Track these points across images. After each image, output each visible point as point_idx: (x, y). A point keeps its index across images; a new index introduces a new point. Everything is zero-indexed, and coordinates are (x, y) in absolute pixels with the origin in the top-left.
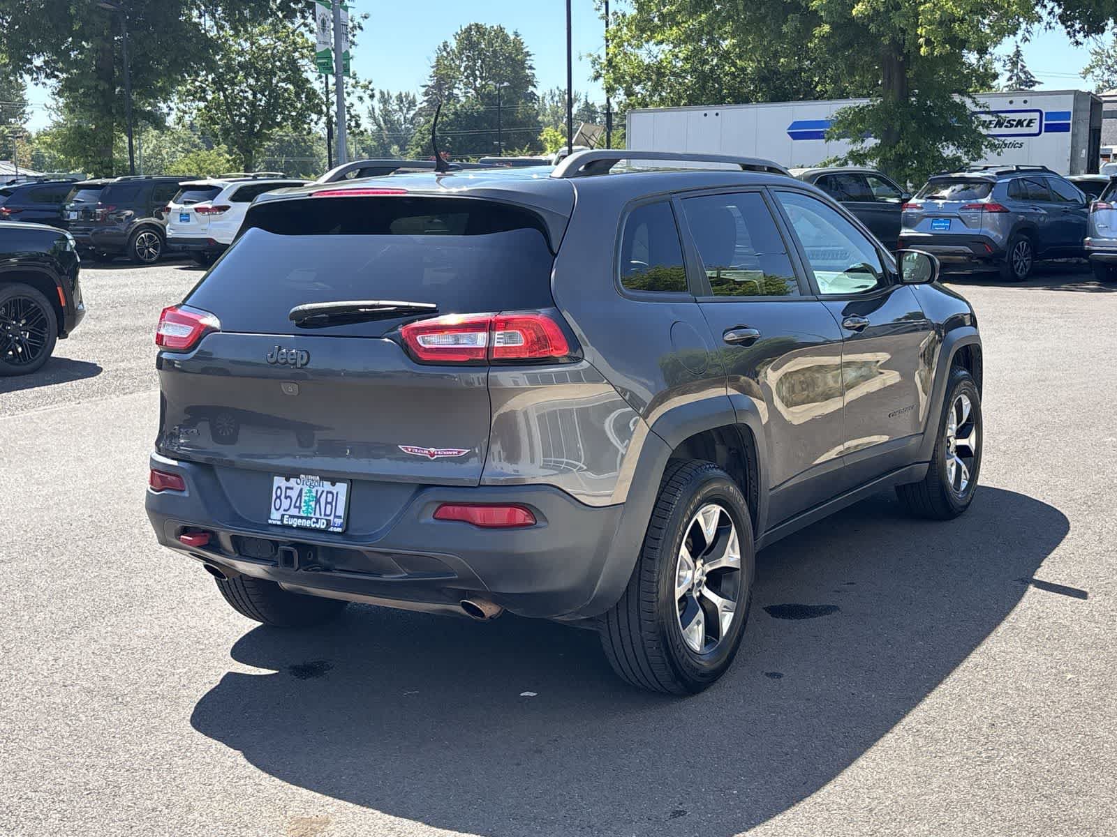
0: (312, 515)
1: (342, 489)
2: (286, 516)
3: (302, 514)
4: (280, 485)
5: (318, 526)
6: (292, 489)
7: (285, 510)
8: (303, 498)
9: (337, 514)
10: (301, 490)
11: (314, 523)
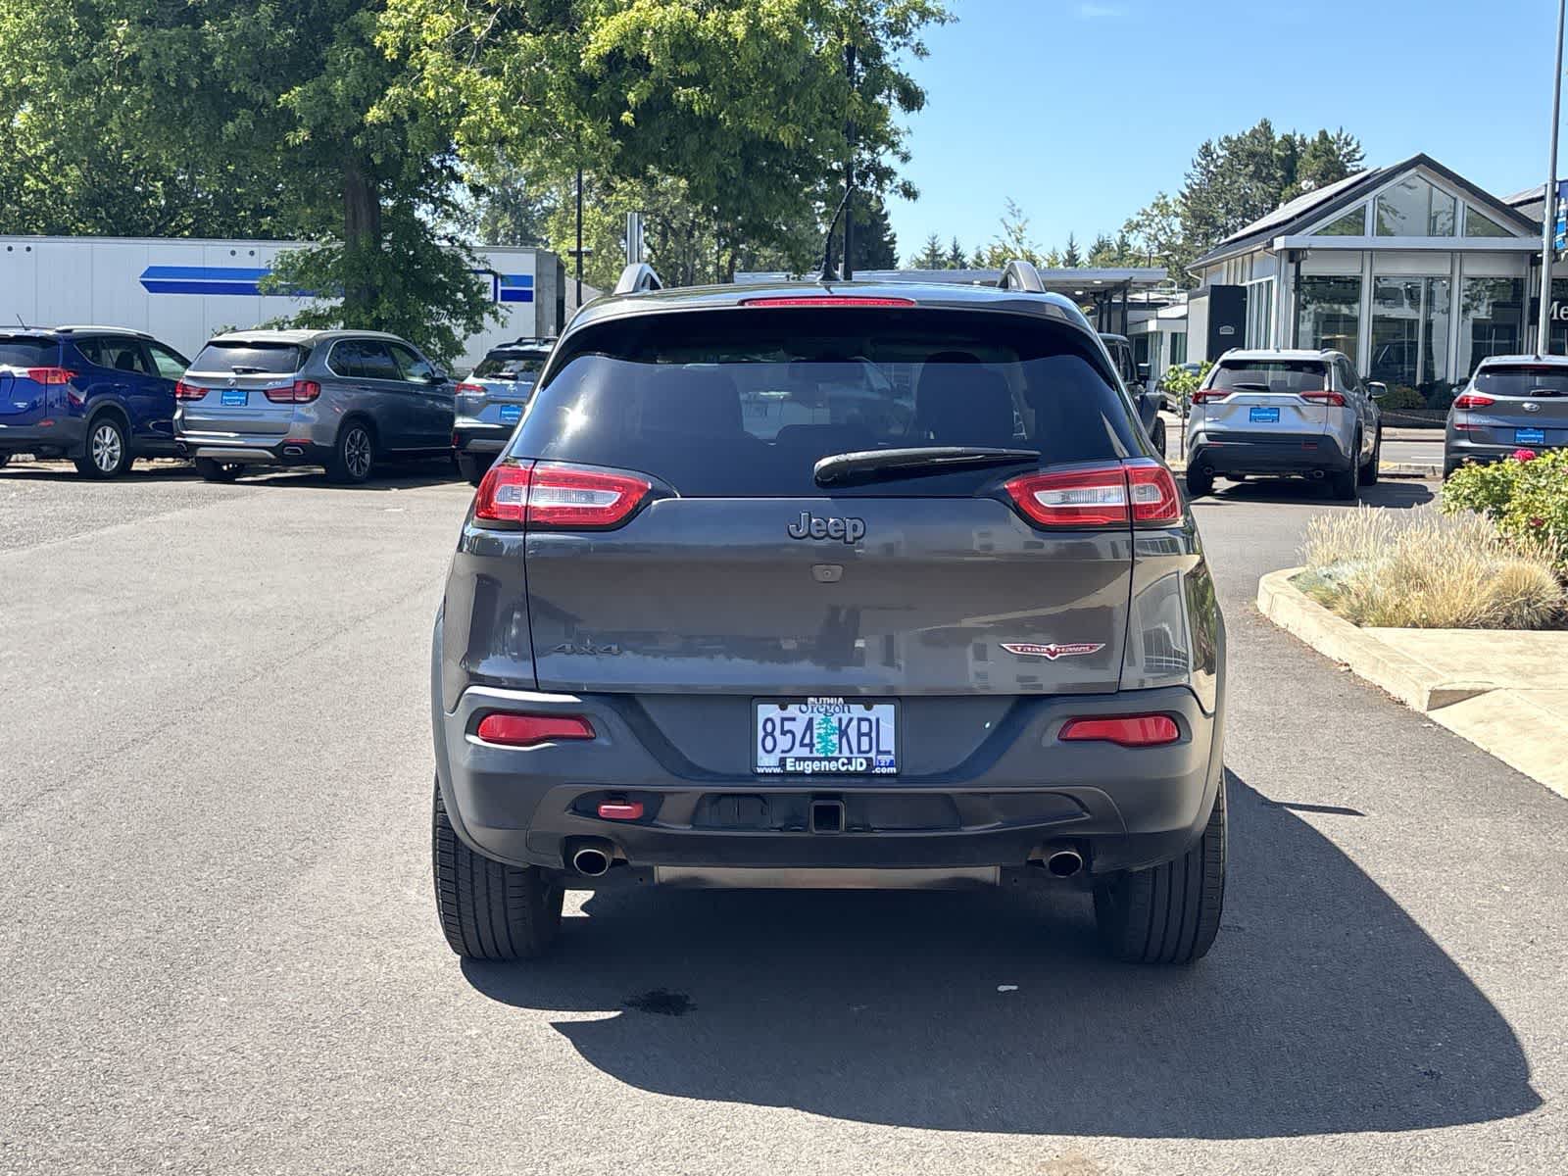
0: (836, 754)
1: (885, 713)
2: (788, 760)
3: (816, 754)
4: (770, 716)
5: (852, 769)
6: (794, 719)
7: (783, 752)
8: (816, 732)
9: (881, 749)
10: (811, 720)
11: (843, 764)
